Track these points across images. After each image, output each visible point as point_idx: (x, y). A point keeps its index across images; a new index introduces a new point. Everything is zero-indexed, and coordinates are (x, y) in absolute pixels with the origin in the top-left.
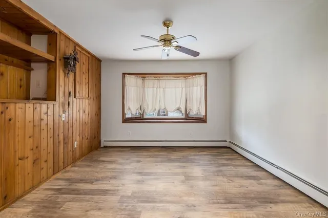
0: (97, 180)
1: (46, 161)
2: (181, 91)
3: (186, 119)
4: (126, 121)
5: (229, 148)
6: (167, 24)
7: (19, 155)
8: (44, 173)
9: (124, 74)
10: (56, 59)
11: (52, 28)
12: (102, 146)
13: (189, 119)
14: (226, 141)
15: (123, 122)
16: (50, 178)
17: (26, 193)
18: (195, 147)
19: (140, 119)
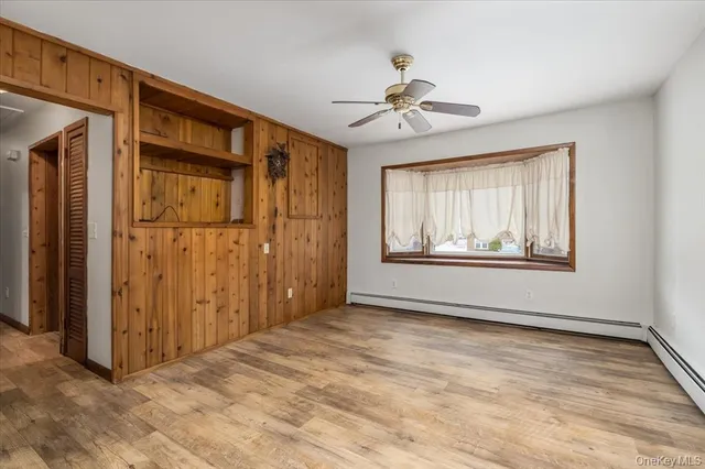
0: (297, 354)
1: (237, 312)
2: (511, 195)
3: (528, 260)
4: (388, 258)
5: (647, 344)
6: (399, 62)
7: (197, 296)
8: (233, 328)
9: (384, 168)
10: (252, 161)
11: (244, 116)
12: (348, 302)
13: (534, 259)
14: (638, 325)
15: (383, 261)
16: (244, 336)
17: (205, 349)
18: (540, 329)
19: (422, 257)
